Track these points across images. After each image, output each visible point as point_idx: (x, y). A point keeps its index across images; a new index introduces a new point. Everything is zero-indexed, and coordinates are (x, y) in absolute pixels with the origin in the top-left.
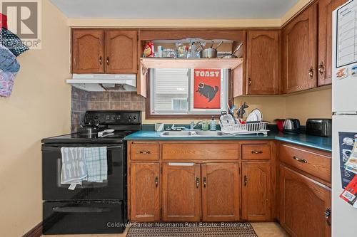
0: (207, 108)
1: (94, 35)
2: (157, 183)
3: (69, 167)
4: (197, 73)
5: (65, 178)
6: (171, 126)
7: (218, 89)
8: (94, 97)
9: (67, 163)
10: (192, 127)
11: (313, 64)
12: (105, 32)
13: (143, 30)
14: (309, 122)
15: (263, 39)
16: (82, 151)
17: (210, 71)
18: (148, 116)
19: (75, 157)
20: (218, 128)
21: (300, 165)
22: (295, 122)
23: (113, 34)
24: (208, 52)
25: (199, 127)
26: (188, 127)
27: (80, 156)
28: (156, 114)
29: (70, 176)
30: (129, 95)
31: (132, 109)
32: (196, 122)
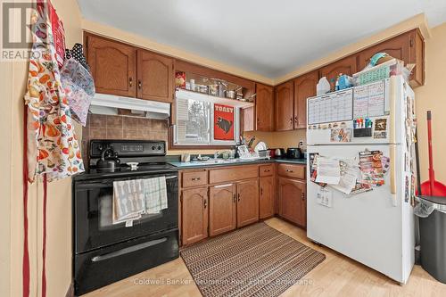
0: (224, 139)
1: (122, 50)
2: (207, 204)
3: (125, 201)
4: (217, 107)
5: (121, 213)
6: (197, 156)
7: (232, 123)
8: (98, 121)
9: (122, 198)
10: (216, 157)
11: (292, 116)
12: (137, 51)
13: (178, 60)
14: (288, 150)
15: (265, 91)
16: (142, 183)
17: (226, 107)
18: (172, 147)
19: (132, 190)
20: (237, 156)
21: (290, 175)
22: (282, 150)
23: (145, 56)
24: (231, 94)
25: (221, 157)
26: (212, 156)
27: (140, 189)
28: (179, 144)
29: (127, 211)
30: (149, 123)
31: (152, 138)
32: (220, 152)
